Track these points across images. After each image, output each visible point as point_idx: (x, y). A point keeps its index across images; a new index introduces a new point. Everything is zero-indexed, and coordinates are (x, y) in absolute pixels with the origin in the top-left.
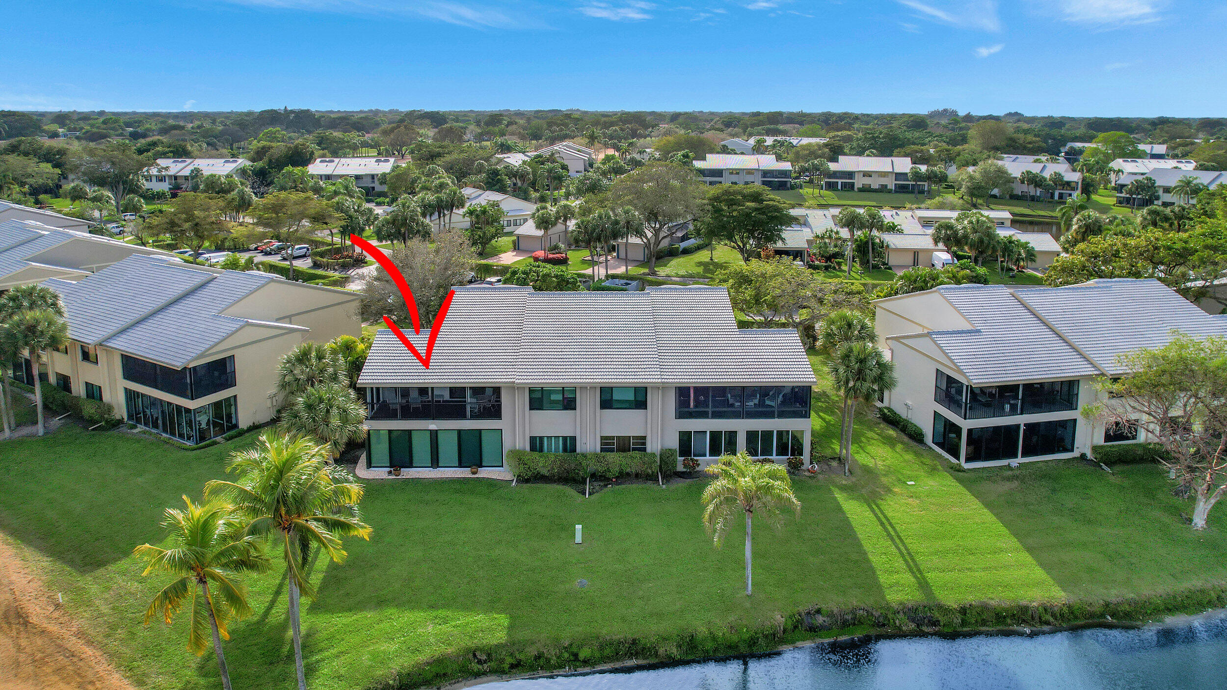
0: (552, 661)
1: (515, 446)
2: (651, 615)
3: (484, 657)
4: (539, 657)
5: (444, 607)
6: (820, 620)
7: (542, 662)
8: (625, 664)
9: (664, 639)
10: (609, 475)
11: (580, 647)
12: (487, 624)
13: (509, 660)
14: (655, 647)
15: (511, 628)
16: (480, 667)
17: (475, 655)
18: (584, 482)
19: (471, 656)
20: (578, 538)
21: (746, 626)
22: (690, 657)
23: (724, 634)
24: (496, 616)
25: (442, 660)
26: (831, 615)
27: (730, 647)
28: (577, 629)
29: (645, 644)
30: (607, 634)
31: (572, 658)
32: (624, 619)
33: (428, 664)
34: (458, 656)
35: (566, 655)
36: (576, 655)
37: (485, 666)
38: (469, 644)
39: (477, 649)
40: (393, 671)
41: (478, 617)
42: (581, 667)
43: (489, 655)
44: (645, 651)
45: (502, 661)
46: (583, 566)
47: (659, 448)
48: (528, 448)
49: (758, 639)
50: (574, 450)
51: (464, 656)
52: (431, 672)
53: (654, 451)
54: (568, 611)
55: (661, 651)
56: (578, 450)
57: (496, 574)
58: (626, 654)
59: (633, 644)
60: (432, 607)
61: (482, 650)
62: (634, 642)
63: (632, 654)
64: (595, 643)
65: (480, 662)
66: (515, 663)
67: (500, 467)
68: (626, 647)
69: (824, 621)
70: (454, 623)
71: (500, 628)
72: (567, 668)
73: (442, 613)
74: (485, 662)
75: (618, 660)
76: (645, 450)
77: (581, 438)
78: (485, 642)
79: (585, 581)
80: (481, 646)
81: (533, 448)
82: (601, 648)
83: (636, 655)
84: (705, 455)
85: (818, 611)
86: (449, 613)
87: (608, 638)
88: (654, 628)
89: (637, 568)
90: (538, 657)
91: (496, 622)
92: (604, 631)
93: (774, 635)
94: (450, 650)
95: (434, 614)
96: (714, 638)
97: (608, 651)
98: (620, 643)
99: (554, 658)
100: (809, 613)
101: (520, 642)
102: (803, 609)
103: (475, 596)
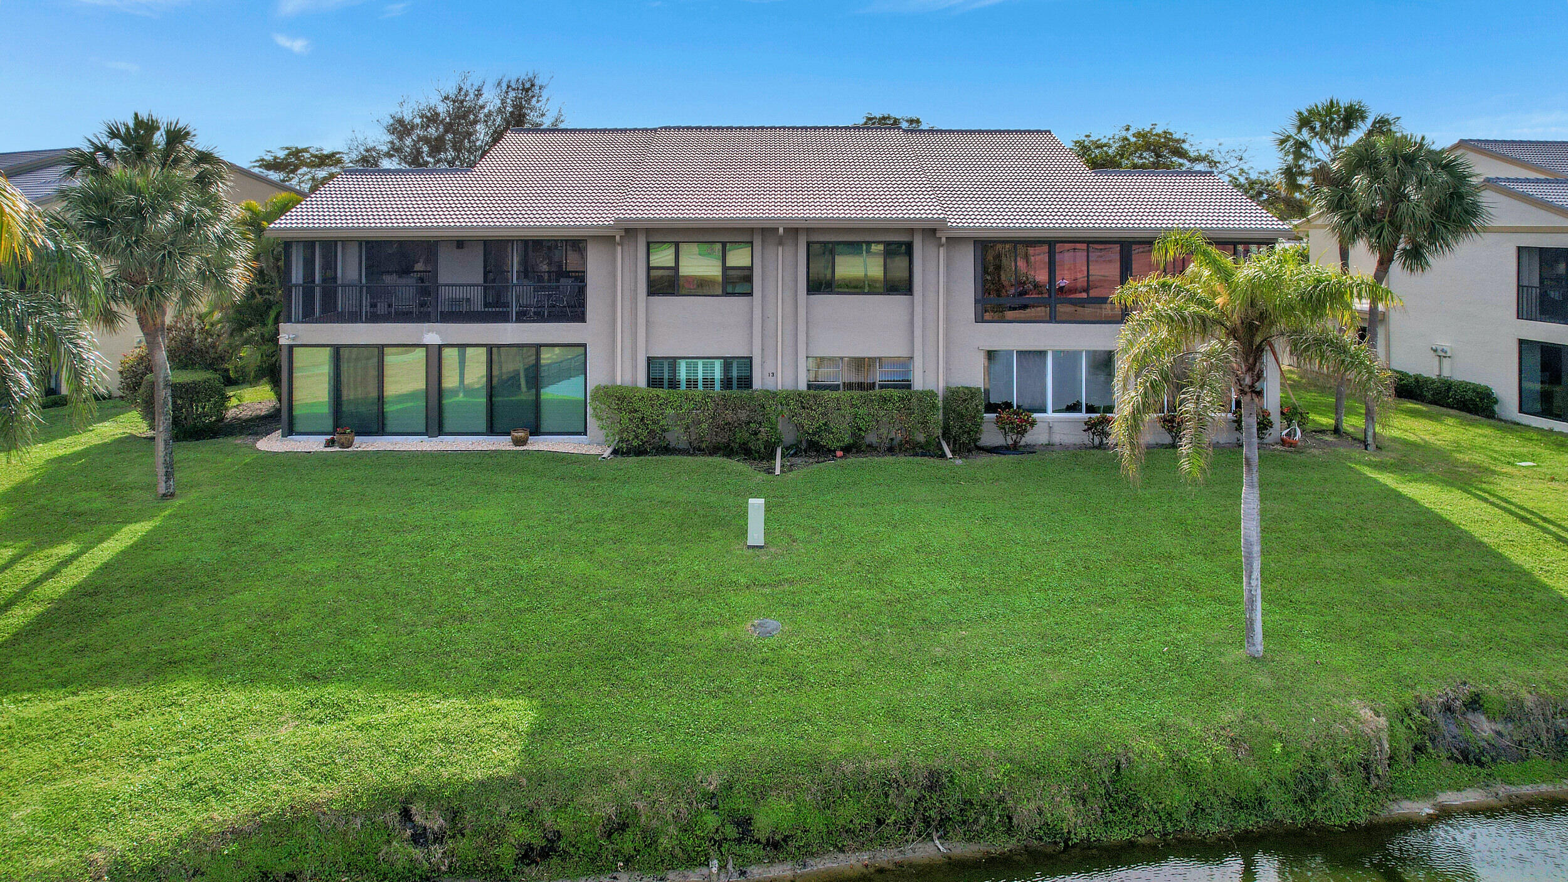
0: (664, 841)
1: (614, 377)
2: (980, 707)
3: (436, 823)
4: (623, 827)
5: (347, 677)
6: (1485, 728)
7: (628, 842)
8: (910, 855)
9: (1036, 774)
10: (826, 440)
11: (759, 794)
12: (466, 721)
13: (519, 832)
14: (1001, 800)
15: (539, 733)
16: (417, 853)
17: (406, 815)
18: (772, 456)
19: (394, 813)
20: (756, 534)
21: (1278, 736)
22: (1118, 835)
23: (1216, 760)
24: (496, 702)
25: (289, 827)
26: (1513, 713)
27: (1237, 804)
28: (749, 739)
29: (973, 789)
30: (845, 757)
31: (731, 831)
32: (895, 716)
33: (236, 833)
34: (348, 813)
35: (711, 820)
36: (744, 824)
37: (437, 851)
38: (394, 777)
39: (419, 792)
40: (98, 855)
41: (445, 705)
42: (759, 861)
43: (454, 815)
44: (971, 814)
45: (495, 835)
46: (768, 591)
47: (941, 385)
48: (642, 382)
49: (1324, 776)
50: (746, 382)
51: (368, 815)
52: (240, 864)
53: (931, 386)
54: (721, 694)
55: (1025, 810)
56: (757, 384)
57: (522, 605)
58: (909, 822)
59: (931, 788)
60: (311, 678)
61: (432, 798)
62: (935, 782)
63: (927, 821)
64: (805, 780)
65: (419, 838)
66: (539, 842)
67: (579, 434)
68: (909, 800)
69: (1499, 733)
70: (360, 720)
71: (504, 735)
72: (715, 865)
73: (334, 692)
74: (439, 838)
75: (885, 841)
76: (909, 387)
77: (763, 362)
78: (445, 773)
79: (772, 623)
80: (432, 787)
81: (653, 382)
82: (828, 800)
83: (943, 825)
84: (1044, 411)
85: (1475, 703)
86: (359, 695)
87: (850, 768)
88: (994, 740)
89: (918, 596)
90: (617, 827)
91: (496, 718)
92: (837, 747)
93: (1366, 768)
94: (325, 792)
95: (312, 695)
96: (1188, 775)
97: (848, 811)
98: (889, 783)
99: (672, 830)
100: (1448, 709)
101: (558, 776)
102: (1433, 692)
103: (448, 654)
